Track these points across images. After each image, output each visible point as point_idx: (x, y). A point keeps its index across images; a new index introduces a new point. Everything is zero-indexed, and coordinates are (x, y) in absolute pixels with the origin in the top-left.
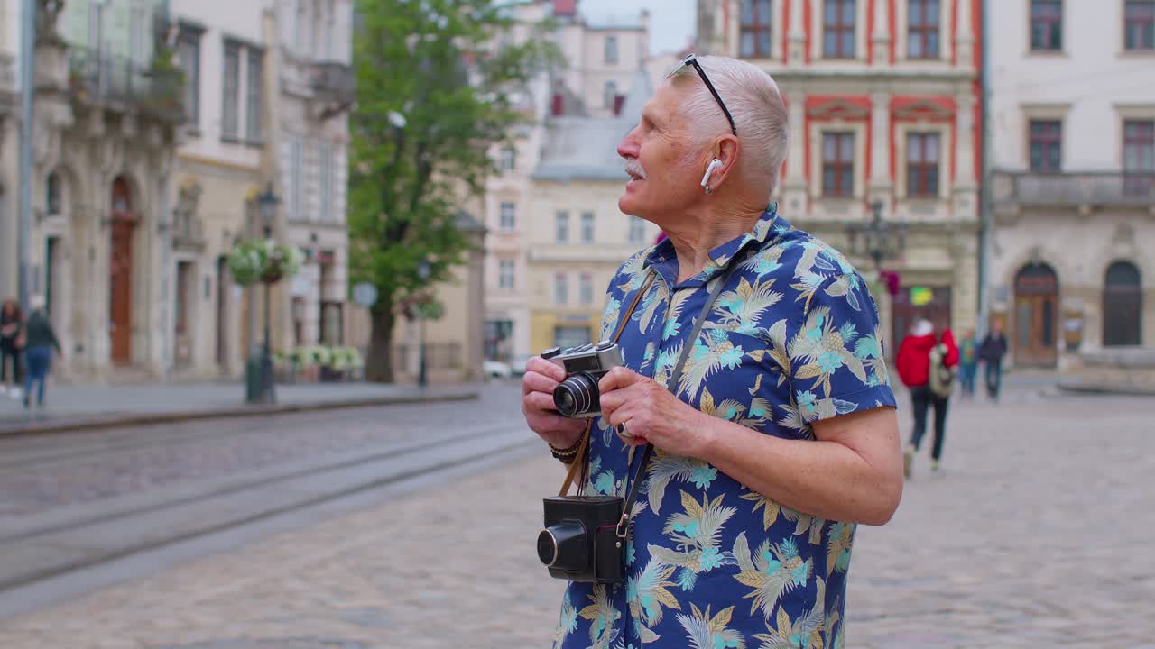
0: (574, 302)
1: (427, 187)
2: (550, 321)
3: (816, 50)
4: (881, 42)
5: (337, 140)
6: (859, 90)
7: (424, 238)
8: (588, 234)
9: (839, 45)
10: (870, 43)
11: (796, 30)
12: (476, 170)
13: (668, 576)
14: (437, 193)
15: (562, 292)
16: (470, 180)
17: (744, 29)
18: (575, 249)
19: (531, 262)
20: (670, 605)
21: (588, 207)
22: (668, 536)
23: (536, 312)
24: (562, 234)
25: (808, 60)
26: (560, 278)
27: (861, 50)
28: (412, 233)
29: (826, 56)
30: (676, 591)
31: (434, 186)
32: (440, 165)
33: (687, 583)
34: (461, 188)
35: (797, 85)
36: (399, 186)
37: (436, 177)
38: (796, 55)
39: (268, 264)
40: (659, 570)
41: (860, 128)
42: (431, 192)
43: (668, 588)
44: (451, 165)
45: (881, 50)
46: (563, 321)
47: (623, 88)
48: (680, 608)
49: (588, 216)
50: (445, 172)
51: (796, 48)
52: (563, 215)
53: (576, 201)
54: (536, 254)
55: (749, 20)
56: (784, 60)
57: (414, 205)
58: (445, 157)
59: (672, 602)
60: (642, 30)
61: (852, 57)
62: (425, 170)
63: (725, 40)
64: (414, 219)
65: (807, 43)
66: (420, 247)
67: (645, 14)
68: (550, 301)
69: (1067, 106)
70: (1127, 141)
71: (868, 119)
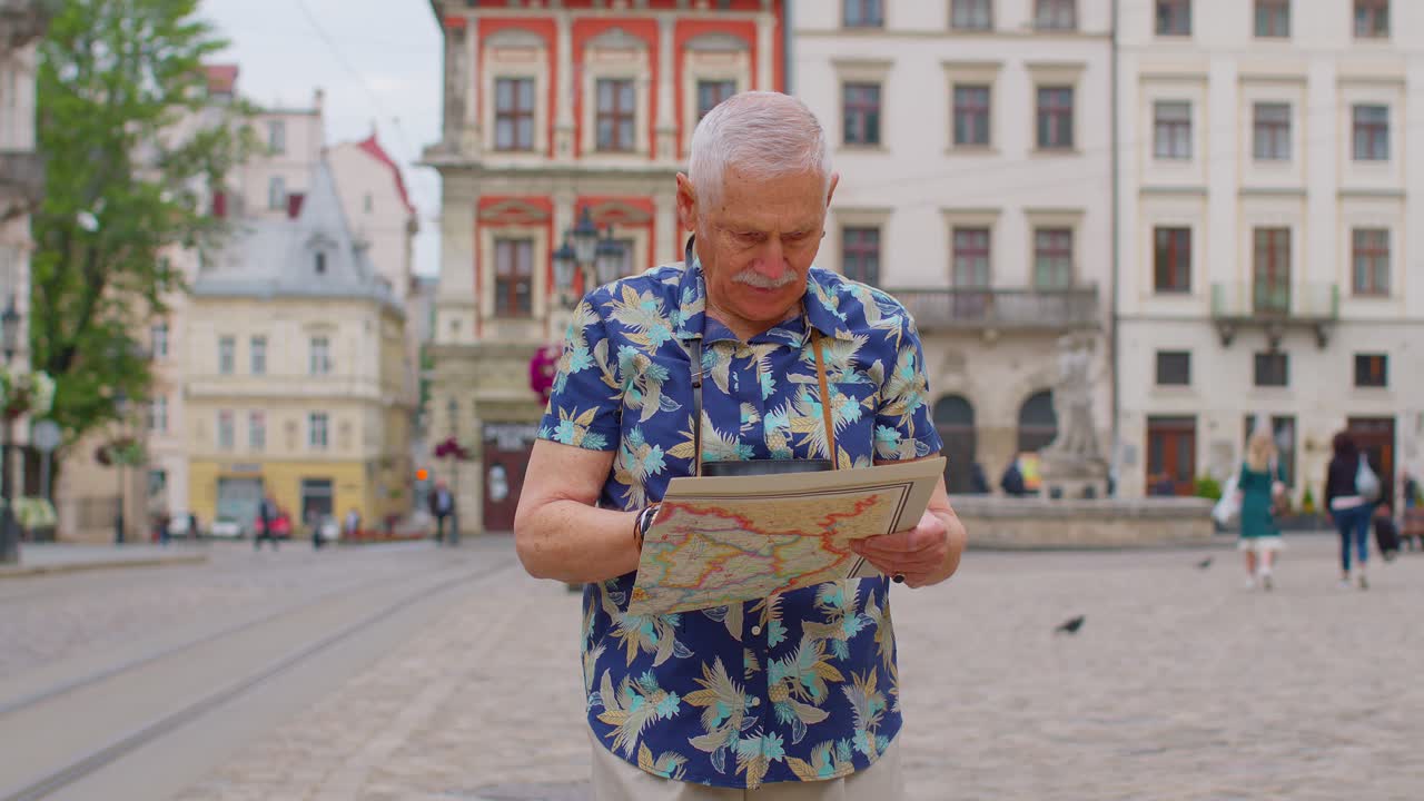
0: (242, 447)
1: (99, 304)
2: (213, 470)
3: (588, 141)
4: (666, 132)
5: (19, 245)
6: (641, 189)
7: (95, 366)
8: (259, 364)
9: (615, 134)
10: (653, 134)
11: (565, 118)
12: (160, 284)
13: (823, 650)
14: (112, 312)
15: (227, 434)
16: (151, 296)
17: (500, 116)
18: (244, 381)
19: (188, 397)
20: (835, 679)
21: (259, 329)
22: (819, 609)
23: (195, 460)
24: (227, 363)
25: (578, 153)
26: (225, 417)
27: (642, 142)
28: (79, 362)
29: (600, 148)
30: (834, 662)
31: (107, 304)
32: (114, 277)
33: (842, 652)
34: (140, 306)
35: (566, 183)
36: (65, 302)
37: (109, 292)
38: (564, 147)
39: (13, 396)
40: (813, 646)
41: (641, 236)
42: (103, 311)
43: (828, 661)
44: (128, 277)
45: (666, 142)
46: (229, 471)
47: (295, 184)
48: (843, 679)
49: (259, 342)
50: (120, 286)
51: (563, 138)
52: (228, 342)
53: (244, 322)
54: (195, 388)
55: (506, 105)
56: (550, 153)
57: (84, 325)
58: (120, 268)
59: (835, 675)
60: (315, 114)
61: (631, 151)
62: (96, 283)
63: (479, 129)
64: (84, 343)
65: (578, 133)
66: (92, 378)
67: (319, 94)
68: (211, 445)
69: (888, 211)
70: (957, 253)
71: (650, 224)
